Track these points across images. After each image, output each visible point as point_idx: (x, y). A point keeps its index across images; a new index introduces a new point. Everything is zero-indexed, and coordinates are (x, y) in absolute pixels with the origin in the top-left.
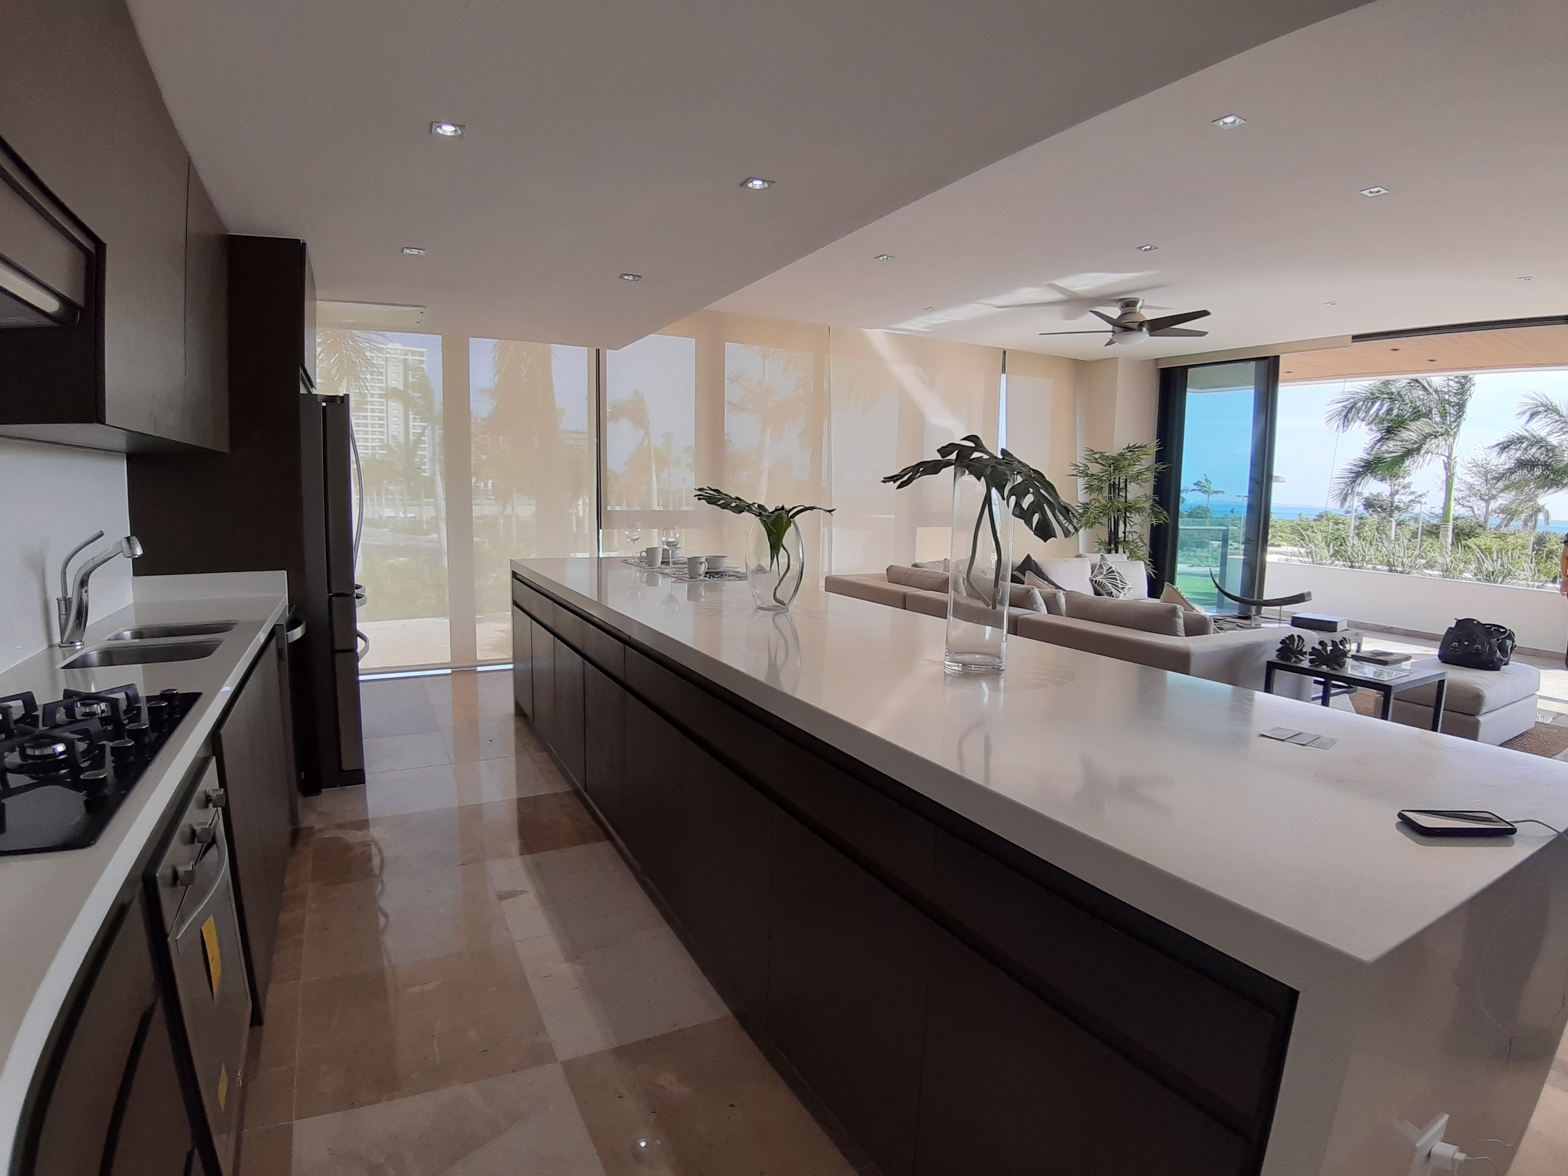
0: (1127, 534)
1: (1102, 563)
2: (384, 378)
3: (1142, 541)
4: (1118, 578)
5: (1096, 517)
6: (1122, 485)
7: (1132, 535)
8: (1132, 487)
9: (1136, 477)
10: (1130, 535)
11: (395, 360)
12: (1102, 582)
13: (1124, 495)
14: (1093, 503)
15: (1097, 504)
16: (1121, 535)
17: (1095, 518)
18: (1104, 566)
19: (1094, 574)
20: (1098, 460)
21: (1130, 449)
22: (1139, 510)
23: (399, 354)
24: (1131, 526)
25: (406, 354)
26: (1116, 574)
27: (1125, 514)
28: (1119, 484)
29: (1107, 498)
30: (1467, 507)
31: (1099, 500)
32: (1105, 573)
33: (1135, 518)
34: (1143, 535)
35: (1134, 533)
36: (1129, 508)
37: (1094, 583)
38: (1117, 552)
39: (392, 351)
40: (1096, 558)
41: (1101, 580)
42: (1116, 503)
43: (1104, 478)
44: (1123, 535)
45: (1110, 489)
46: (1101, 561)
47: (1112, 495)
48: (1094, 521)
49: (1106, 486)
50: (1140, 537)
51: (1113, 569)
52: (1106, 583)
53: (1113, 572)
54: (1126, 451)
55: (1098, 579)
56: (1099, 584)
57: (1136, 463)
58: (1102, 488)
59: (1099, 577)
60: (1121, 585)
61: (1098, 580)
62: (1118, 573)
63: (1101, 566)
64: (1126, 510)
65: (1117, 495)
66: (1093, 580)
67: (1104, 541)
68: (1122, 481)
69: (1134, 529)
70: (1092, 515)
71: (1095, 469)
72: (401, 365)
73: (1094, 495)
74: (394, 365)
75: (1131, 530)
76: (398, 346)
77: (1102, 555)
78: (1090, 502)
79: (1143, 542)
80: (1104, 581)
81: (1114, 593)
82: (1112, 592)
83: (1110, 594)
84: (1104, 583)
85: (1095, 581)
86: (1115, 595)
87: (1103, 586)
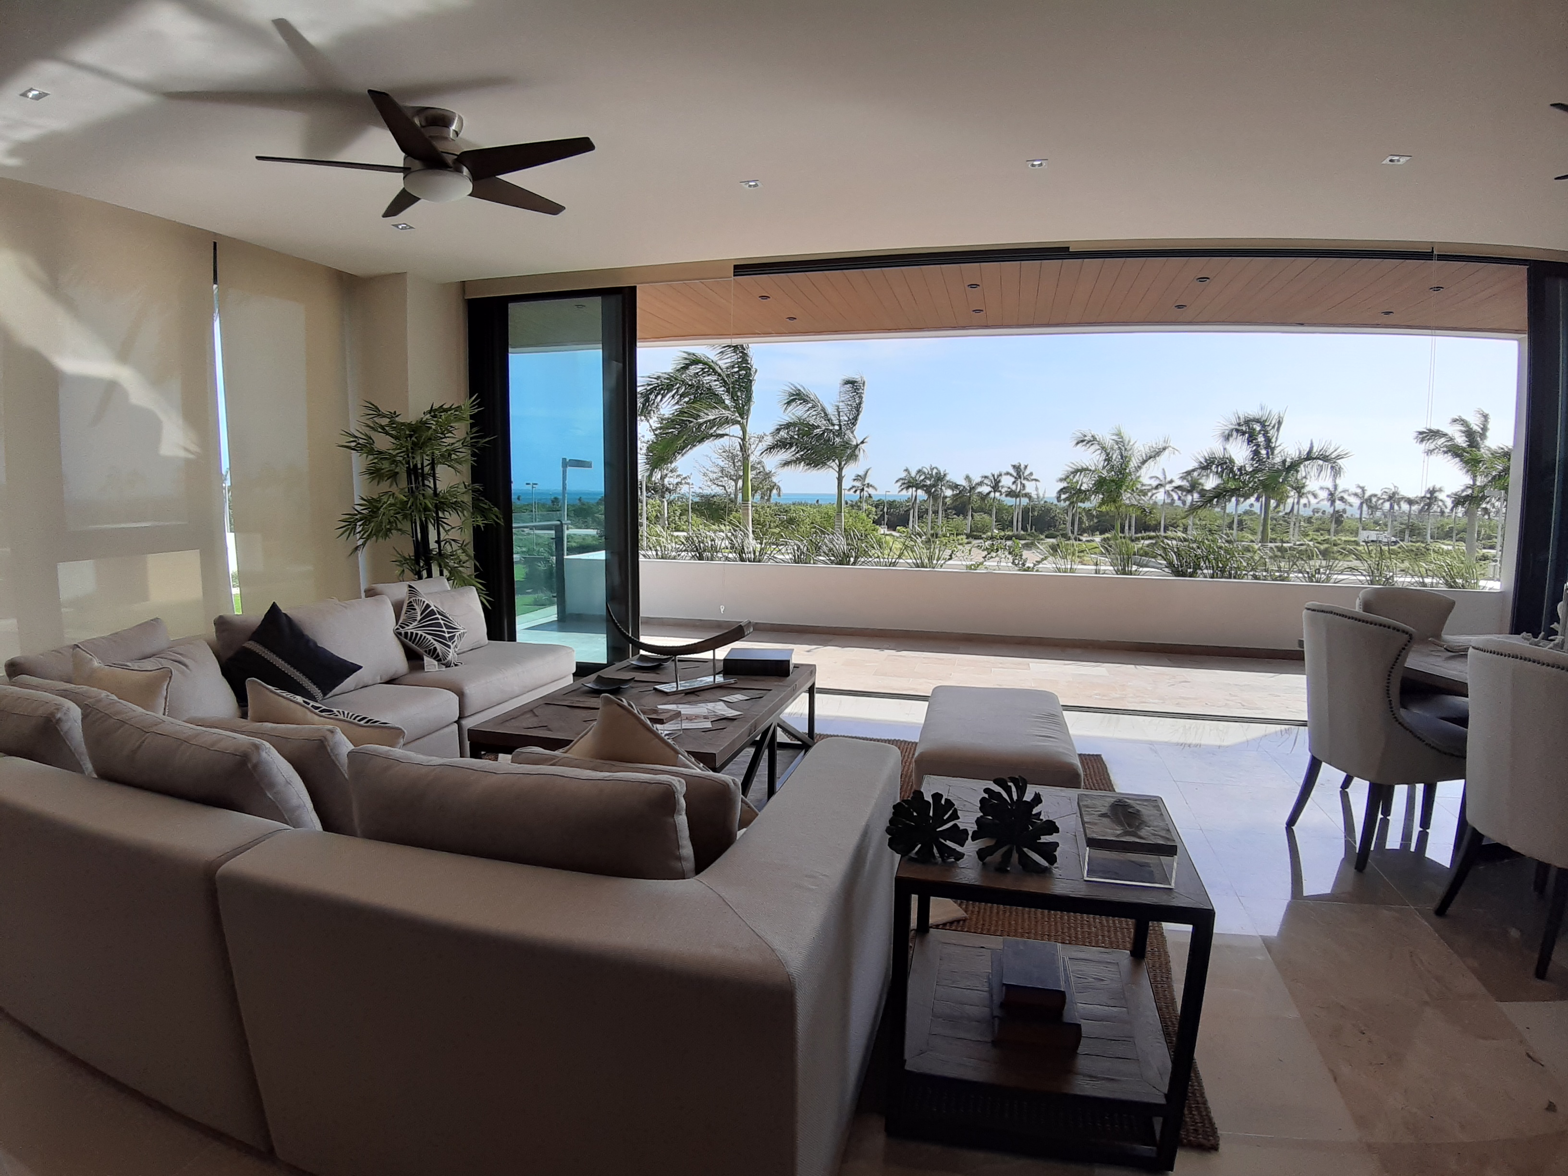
0: (442, 544)
1: (411, 600)
3: (464, 551)
4: (442, 622)
5: (392, 519)
6: (427, 469)
7: (451, 545)
8: (442, 470)
9: (447, 457)
10: (448, 546)
12: (417, 634)
13: (432, 485)
14: (385, 499)
15: (391, 500)
16: (433, 545)
17: (390, 522)
18: (416, 607)
19: (400, 621)
20: (387, 428)
21: (433, 412)
22: (456, 506)
24: (447, 531)
26: (438, 616)
27: (437, 514)
28: (422, 468)
29: (407, 490)
30: (720, 486)
31: (394, 494)
32: (419, 618)
33: (452, 519)
34: (467, 544)
35: (453, 543)
36: (442, 504)
37: (402, 639)
38: (430, 575)
40: (400, 591)
41: (414, 631)
42: (422, 498)
43: (398, 458)
44: (436, 545)
45: (409, 477)
46: (410, 598)
47: (413, 486)
48: (388, 527)
49: (402, 471)
50: (463, 547)
51: (433, 607)
52: (424, 635)
53: (432, 613)
54: (428, 416)
55: (409, 629)
56: (413, 637)
57: (447, 435)
58: (397, 473)
59: (411, 626)
60: (449, 633)
61: (409, 631)
62: (440, 614)
63: (410, 605)
64: (438, 508)
65: (421, 484)
66: (400, 634)
67: (408, 557)
68: (426, 463)
69: (451, 536)
70: (385, 521)
71: (383, 442)
73: (385, 486)
75: (447, 537)
77: (410, 586)
78: (380, 497)
79: (467, 555)
80: (420, 633)
81: (439, 650)
82: (435, 649)
83: (433, 654)
84: (421, 635)
85: (406, 633)
86: (440, 654)
87: (420, 641)
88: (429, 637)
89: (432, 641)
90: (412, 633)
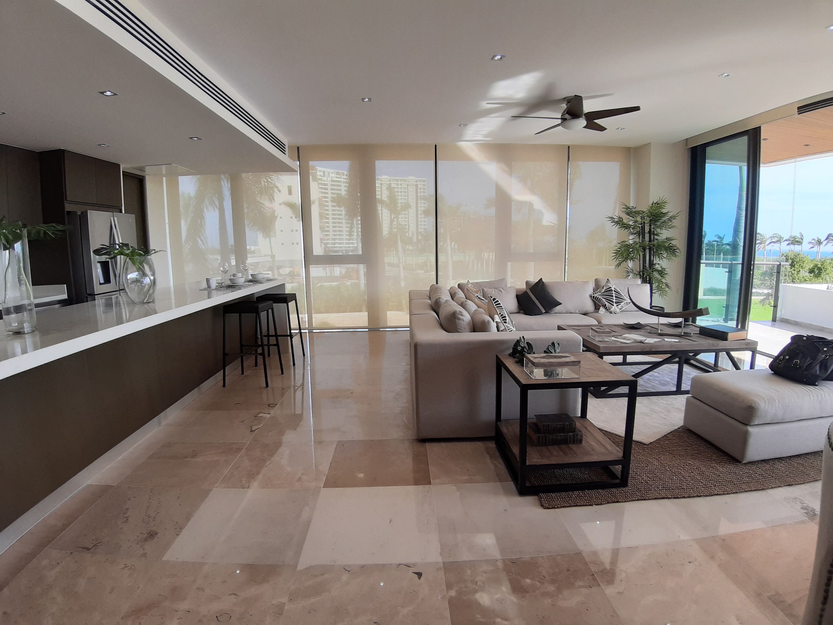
2: (406, 194)
4: (614, 295)
11: (412, 185)
12: (598, 298)
19: (594, 292)
23: (413, 182)
25: (417, 182)
26: (613, 292)
37: (592, 298)
39: (411, 181)
41: (597, 296)
46: (605, 284)
52: (601, 298)
53: (611, 290)
56: (597, 298)
60: (615, 300)
61: (595, 296)
66: (591, 296)
71: (627, 220)
72: (414, 187)
74: (411, 188)
76: (413, 178)
81: (607, 306)
82: (605, 305)
83: (605, 306)
84: (600, 298)
85: (594, 297)
86: (608, 307)
87: (600, 300)
88: (604, 300)
89: (605, 301)
90: (596, 297)
